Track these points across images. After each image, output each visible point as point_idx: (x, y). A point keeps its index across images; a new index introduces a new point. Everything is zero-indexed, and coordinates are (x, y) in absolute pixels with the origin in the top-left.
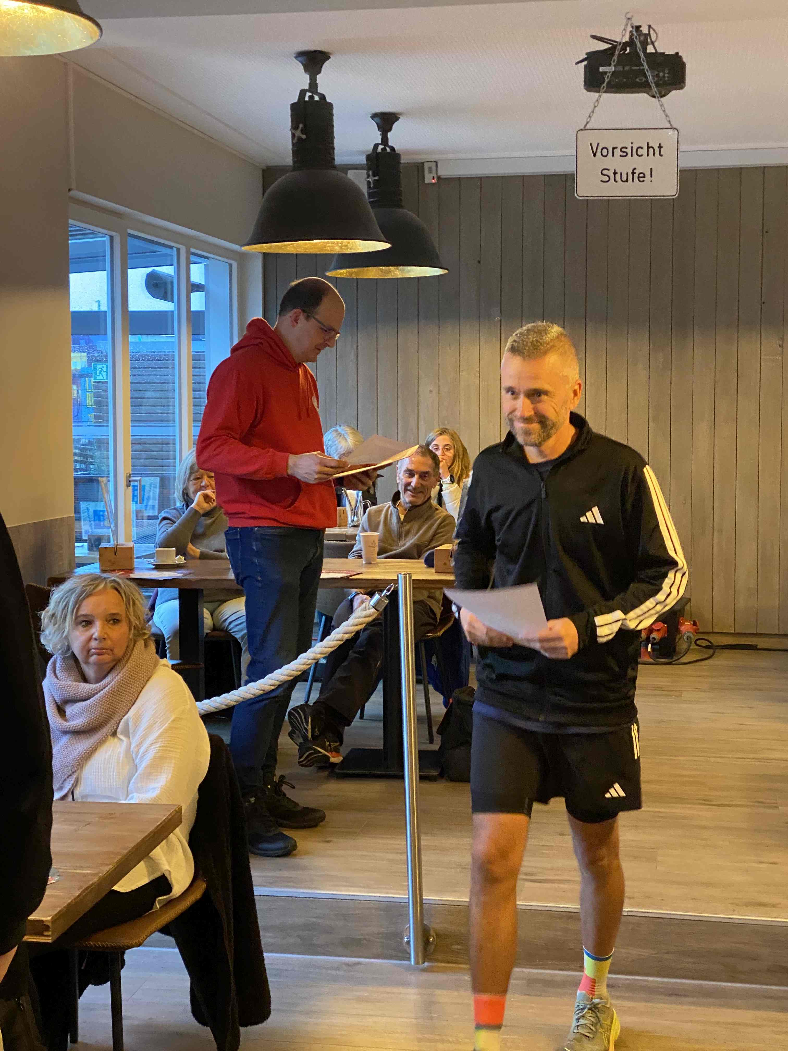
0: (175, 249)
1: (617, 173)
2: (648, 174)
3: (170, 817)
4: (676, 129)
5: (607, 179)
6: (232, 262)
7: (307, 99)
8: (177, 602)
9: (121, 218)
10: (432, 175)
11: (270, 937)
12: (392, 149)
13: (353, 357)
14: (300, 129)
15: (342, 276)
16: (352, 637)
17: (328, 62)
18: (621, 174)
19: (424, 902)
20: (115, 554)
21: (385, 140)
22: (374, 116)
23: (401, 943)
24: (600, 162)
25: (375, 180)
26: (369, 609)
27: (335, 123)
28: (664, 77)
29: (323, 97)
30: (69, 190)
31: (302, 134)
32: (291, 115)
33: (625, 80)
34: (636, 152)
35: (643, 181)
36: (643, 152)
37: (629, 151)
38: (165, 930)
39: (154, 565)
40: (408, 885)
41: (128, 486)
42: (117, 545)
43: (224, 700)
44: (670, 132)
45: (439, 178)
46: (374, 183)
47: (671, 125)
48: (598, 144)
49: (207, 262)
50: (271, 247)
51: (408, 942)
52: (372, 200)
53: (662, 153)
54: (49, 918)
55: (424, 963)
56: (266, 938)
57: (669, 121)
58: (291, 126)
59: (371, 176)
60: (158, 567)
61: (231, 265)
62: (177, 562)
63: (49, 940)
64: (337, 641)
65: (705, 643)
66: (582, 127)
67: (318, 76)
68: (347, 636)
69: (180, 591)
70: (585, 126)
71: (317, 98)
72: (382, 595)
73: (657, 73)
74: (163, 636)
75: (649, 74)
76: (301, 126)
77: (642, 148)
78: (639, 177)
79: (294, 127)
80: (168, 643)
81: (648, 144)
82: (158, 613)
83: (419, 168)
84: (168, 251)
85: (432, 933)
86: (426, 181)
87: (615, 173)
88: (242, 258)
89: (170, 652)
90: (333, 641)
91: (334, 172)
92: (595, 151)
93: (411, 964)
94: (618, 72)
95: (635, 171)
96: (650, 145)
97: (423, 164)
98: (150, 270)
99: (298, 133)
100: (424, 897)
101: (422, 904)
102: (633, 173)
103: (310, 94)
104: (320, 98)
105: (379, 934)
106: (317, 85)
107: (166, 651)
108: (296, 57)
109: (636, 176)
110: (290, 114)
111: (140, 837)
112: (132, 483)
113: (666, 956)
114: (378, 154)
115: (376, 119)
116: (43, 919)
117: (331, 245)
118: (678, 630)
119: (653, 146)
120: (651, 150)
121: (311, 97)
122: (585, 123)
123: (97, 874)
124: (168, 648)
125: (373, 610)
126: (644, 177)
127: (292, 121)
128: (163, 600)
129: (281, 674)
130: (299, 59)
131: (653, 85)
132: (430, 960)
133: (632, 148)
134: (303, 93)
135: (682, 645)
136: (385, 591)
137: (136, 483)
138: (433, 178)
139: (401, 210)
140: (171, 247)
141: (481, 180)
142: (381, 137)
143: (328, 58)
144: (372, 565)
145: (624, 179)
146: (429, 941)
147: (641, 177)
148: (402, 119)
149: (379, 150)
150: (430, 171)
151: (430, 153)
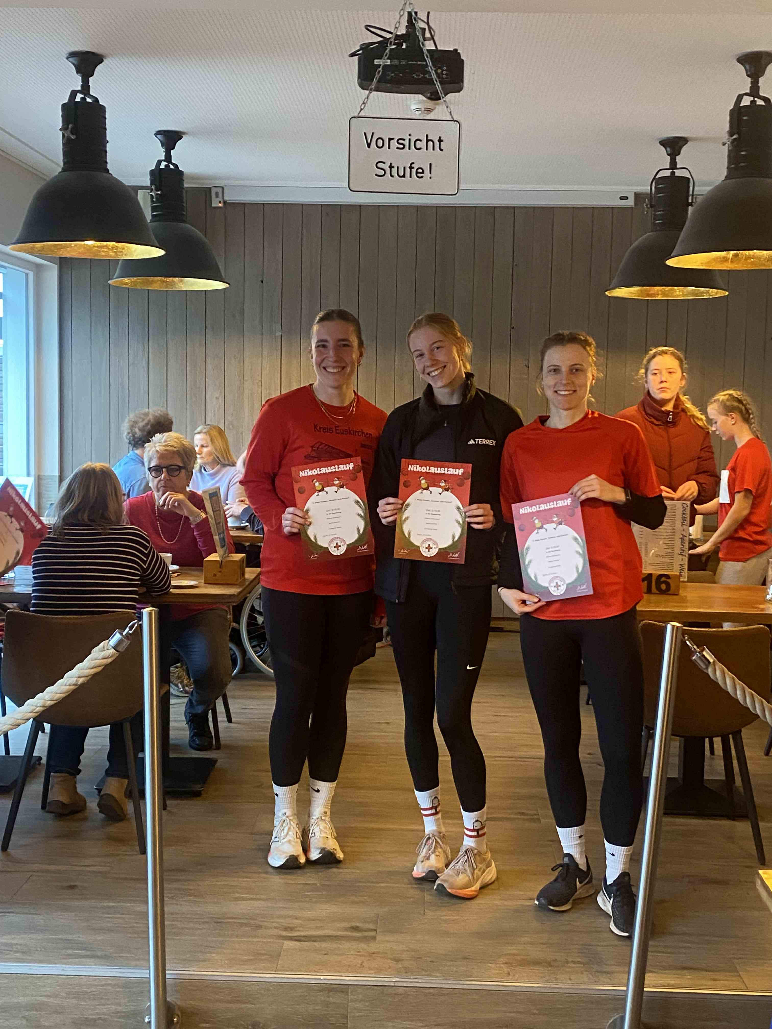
1: (393, 167)
2: (427, 171)
4: (457, 121)
5: (383, 172)
6: (27, 271)
7: (78, 99)
10: (218, 200)
12: (176, 166)
14: (70, 129)
17: (101, 65)
22: (158, 133)
23: (142, 1023)
24: (375, 154)
25: (158, 194)
27: (107, 127)
28: (442, 73)
29: (95, 100)
31: (73, 134)
32: (62, 116)
33: (401, 75)
34: (414, 144)
35: (422, 177)
36: (422, 144)
37: (406, 143)
44: (451, 125)
45: (225, 202)
46: (156, 198)
47: (452, 118)
48: (373, 134)
49: (5, 271)
50: (43, 247)
51: (149, 1023)
52: (155, 213)
53: (442, 148)
57: (450, 113)
58: (63, 126)
59: (154, 191)
61: (27, 275)
66: (356, 115)
67: (91, 79)
68: (81, 680)
71: (89, 100)
72: (124, 633)
77: (420, 141)
78: (417, 173)
79: (65, 127)
81: (427, 136)
83: (207, 192)
85: (178, 1011)
86: (213, 205)
87: (391, 167)
90: (66, 685)
91: (105, 174)
92: (369, 142)
94: (395, 65)
95: (413, 166)
96: (429, 138)
97: (210, 189)
99: (68, 133)
100: (168, 972)
101: (164, 979)
102: (411, 168)
103: (83, 96)
104: (93, 101)
105: (117, 1013)
106: (89, 87)
108: (67, 58)
109: (414, 171)
110: (61, 114)
114: (161, 170)
115: (158, 136)
117: (105, 250)
119: (433, 139)
120: (430, 144)
121: (83, 99)
122: (358, 112)
125: (113, 651)
126: (423, 173)
127: (63, 121)
130: (70, 59)
133: (410, 140)
134: (74, 94)
136: (127, 629)
138: (220, 202)
139: (183, 225)
141: (264, 205)
142: (164, 153)
143: (101, 61)
145: (401, 173)
146: (172, 1021)
147: (420, 172)
148: (185, 138)
149: (163, 166)
150: (217, 196)
151: (216, 178)
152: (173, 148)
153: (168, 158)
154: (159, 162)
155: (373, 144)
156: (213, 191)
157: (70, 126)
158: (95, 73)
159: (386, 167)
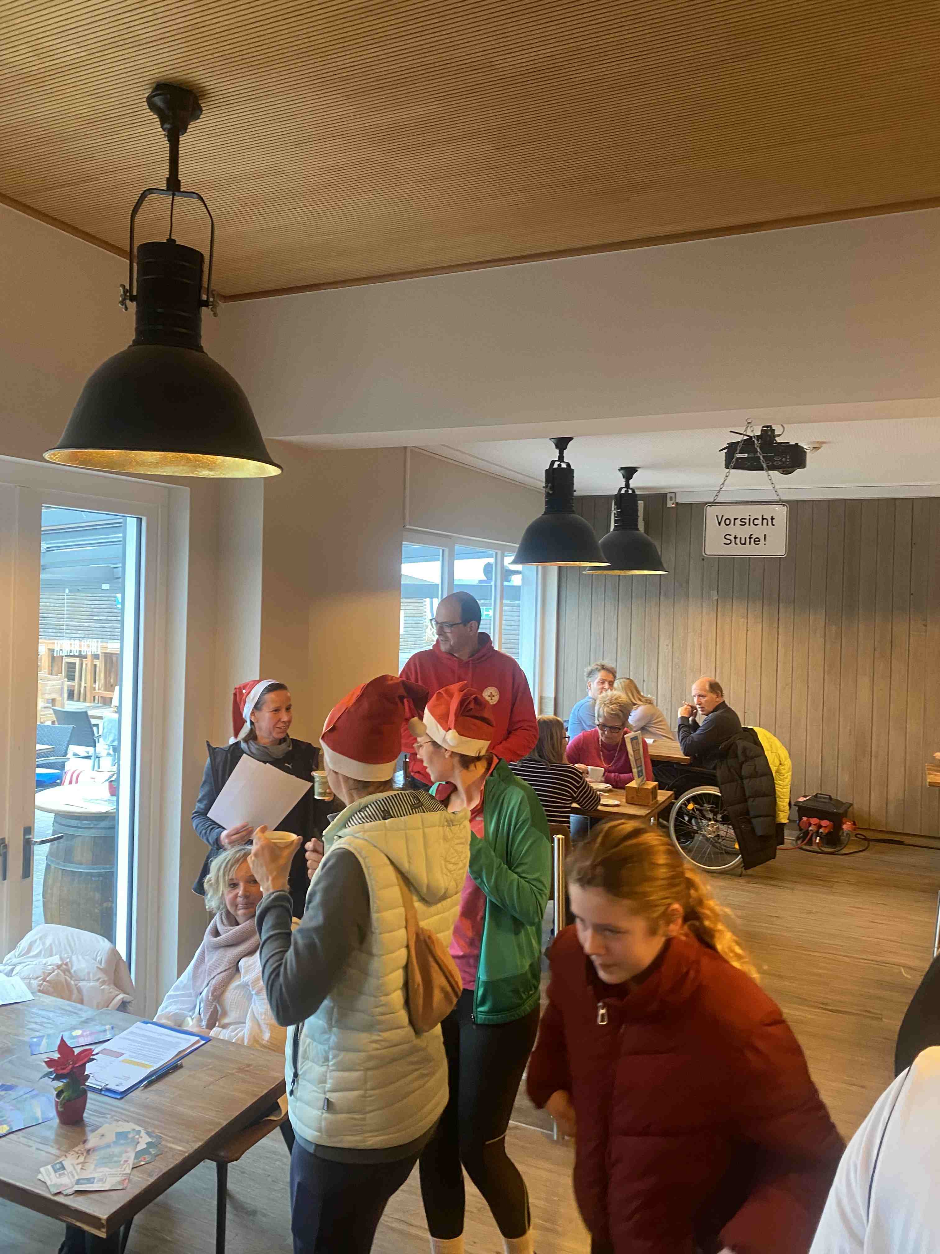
1: (737, 538)
2: (762, 539)
4: (784, 505)
5: (729, 542)
7: (556, 466)
12: (633, 490)
17: (572, 442)
18: (741, 538)
22: (621, 469)
24: (725, 529)
25: (618, 512)
28: (786, 461)
29: (568, 465)
30: (405, 526)
31: (552, 490)
32: (545, 477)
34: (753, 522)
35: (758, 544)
36: (759, 522)
37: (747, 521)
44: (781, 507)
45: (677, 504)
48: (723, 516)
52: (617, 525)
53: (773, 523)
57: (780, 497)
58: (546, 484)
67: (565, 451)
70: (713, 502)
71: (564, 466)
77: (757, 519)
78: (755, 541)
83: (661, 497)
86: (669, 507)
87: (735, 538)
92: (720, 521)
94: (750, 458)
96: (764, 517)
97: (664, 495)
99: (549, 489)
102: (750, 538)
103: (561, 463)
104: (566, 466)
106: (563, 457)
108: (551, 441)
109: (752, 540)
110: (544, 475)
114: (622, 494)
115: (621, 471)
118: (841, 828)
119: (766, 517)
120: (765, 521)
121: (559, 465)
126: (759, 541)
130: (553, 442)
133: (750, 519)
134: (553, 463)
135: (844, 840)
138: (673, 504)
139: (636, 532)
142: (625, 482)
145: (743, 542)
147: (757, 541)
148: (639, 471)
149: (623, 491)
150: (671, 500)
151: (670, 488)
152: (631, 478)
153: (627, 485)
154: (621, 489)
155: (723, 523)
156: (669, 496)
157: (550, 485)
158: (569, 446)
159: (732, 538)
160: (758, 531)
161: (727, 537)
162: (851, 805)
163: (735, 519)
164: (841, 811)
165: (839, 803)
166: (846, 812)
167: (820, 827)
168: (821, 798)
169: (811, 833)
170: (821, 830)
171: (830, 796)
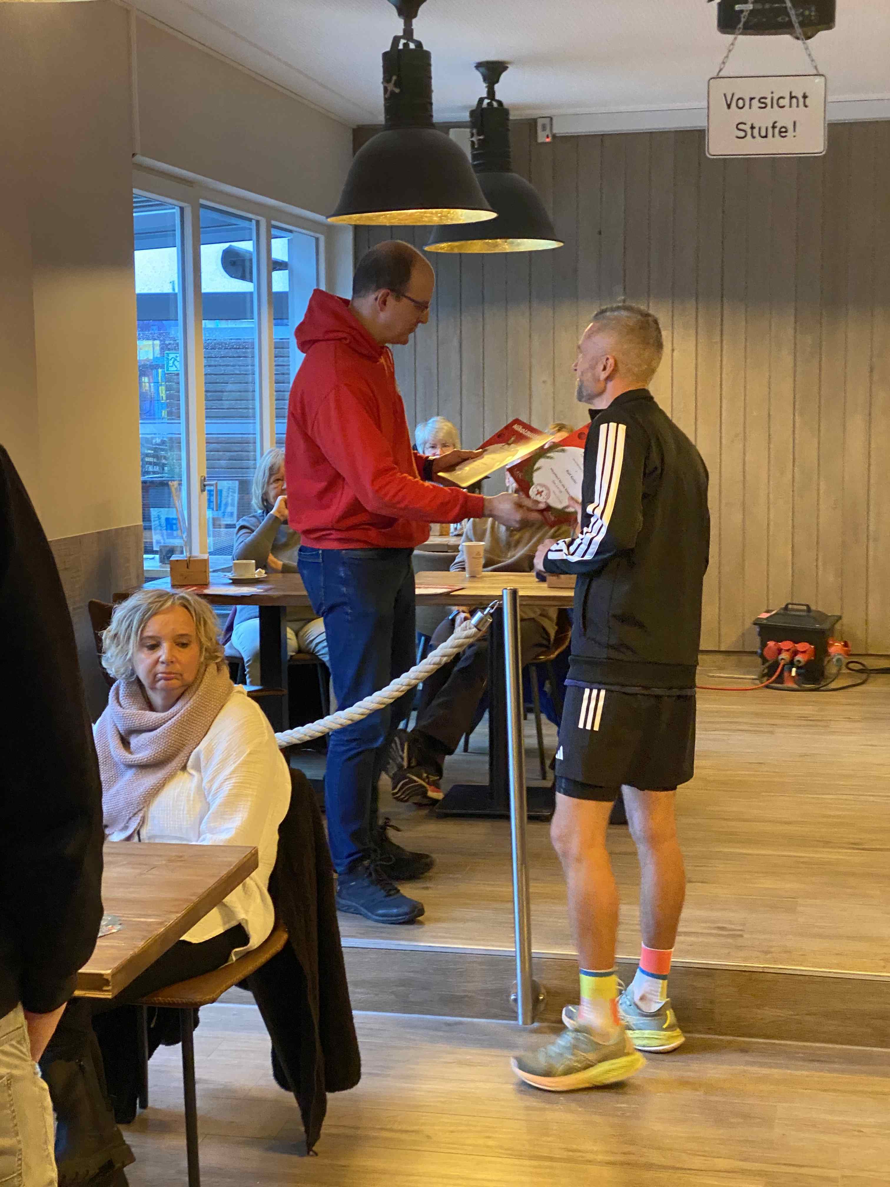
0: (254, 222)
1: (755, 128)
2: (790, 128)
3: (245, 860)
4: (822, 75)
5: (742, 134)
6: (318, 235)
7: (401, 47)
8: (257, 621)
9: (192, 186)
10: (545, 134)
11: (362, 993)
12: (500, 103)
13: (456, 343)
14: (393, 82)
15: (442, 251)
16: (451, 660)
18: (760, 128)
19: (533, 955)
20: (188, 567)
21: (491, 94)
22: (479, 66)
23: (508, 1001)
24: (736, 115)
25: (479, 140)
26: (470, 629)
27: (433, 75)
29: (419, 45)
30: (134, 155)
31: (396, 87)
32: (384, 67)
33: (764, 20)
34: (777, 103)
35: (785, 136)
36: (785, 102)
37: (768, 101)
38: (243, 984)
39: (230, 579)
40: (515, 937)
41: (203, 490)
42: (190, 557)
43: (307, 731)
44: (818, 80)
45: (554, 136)
46: (479, 144)
47: (818, 71)
48: (733, 95)
49: (291, 236)
50: (361, 217)
51: (516, 1000)
52: (475, 163)
53: (807, 103)
54: (109, 972)
55: (533, 1022)
56: (355, 994)
57: (816, 68)
58: (384, 78)
59: (475, 135)
60: (236, 582)
61: (317, 239)
62: (257, 576)
63: (109, 996)
64: (434, 664)
65: (858, 667)
66: (715, 75)
67: (414, 21)
68: (445, 659)
69: (261, 608)
70: (718, 74)
71: (412, 46)
72: (485, 613)
73: (801, 10)
74: (242, 659)
75: (792, 12)
76: (394, 78)
77: (783, 98)
78: (780, 132)
79: (387, 79)
80: (248, 666)
81: (791, 93)
82: (237, 634)
83: (532, 124)
84: (246, 224)
85: (543, 990)
86: (540, 141)
87: (752, 128)
88: (331, 231)
89: (249, 677)
90: (430, 664)
91: (431, 131)
92: (729, 103)
93: (518, 1024)
94: (758, 10)
95: (776, 125)
96: (793, 95)
97: (535, 121)
98: (226, 245)
99: (391, 87)
100: (533, 951)
101: (531, 958)
102: (774, 127)
103: (405, 41)
104: (416, 46)
105: (481, 990)
106: (412, 30)
107: (246, 675)
109: (777, 131)
110: (381, 64)
111: (211, 882)
112: (207, 488)
113: (808, 1018)
114: (483, 109)
115: (480, 69)
116: (103, 972)
117: (428, 215)
118: (826, 653)
119: (796, 95)
120: (794, 100)
121: (406, 45)
122: (717, 71)
123: (161, 923)
124: (248, 672)
125: (474, 630)
126: (786, 132)
127: (385, 72)
128: (242, 619)
129: (372, 702)
131: (796, 25)
132: (542, 1020)
133: (772, 99)
134: (396, 40)
135: (832, 669)
136: (488, 609)
137: (212, 488)
138: (548, 137)
139: (510, 174)
140: (250, 220)
141: (602, 137)
142: (486, 89)
144: (475, 579)
145: (763, 134)
146: (538, 999)
147: (783, 132)
148: (511, 69)
149: (485, 105)
150: (544, 128)
151: (542, 107)
152: (497, 81)
154: (481, 100)
155: (733, 105)
156: (540, 122)
158: (419, 13)
159: (747, 128)
160: (784, 118)
161: (740, 126)
162: (840, 618)
163: (752, 99)
164: (826, 626)
165: (822, 617)
166: (832, 629)
167: (796, 653)
168: (793, 610)
169: (782, 663)
170: (798, 658)
171: (808, 606)
